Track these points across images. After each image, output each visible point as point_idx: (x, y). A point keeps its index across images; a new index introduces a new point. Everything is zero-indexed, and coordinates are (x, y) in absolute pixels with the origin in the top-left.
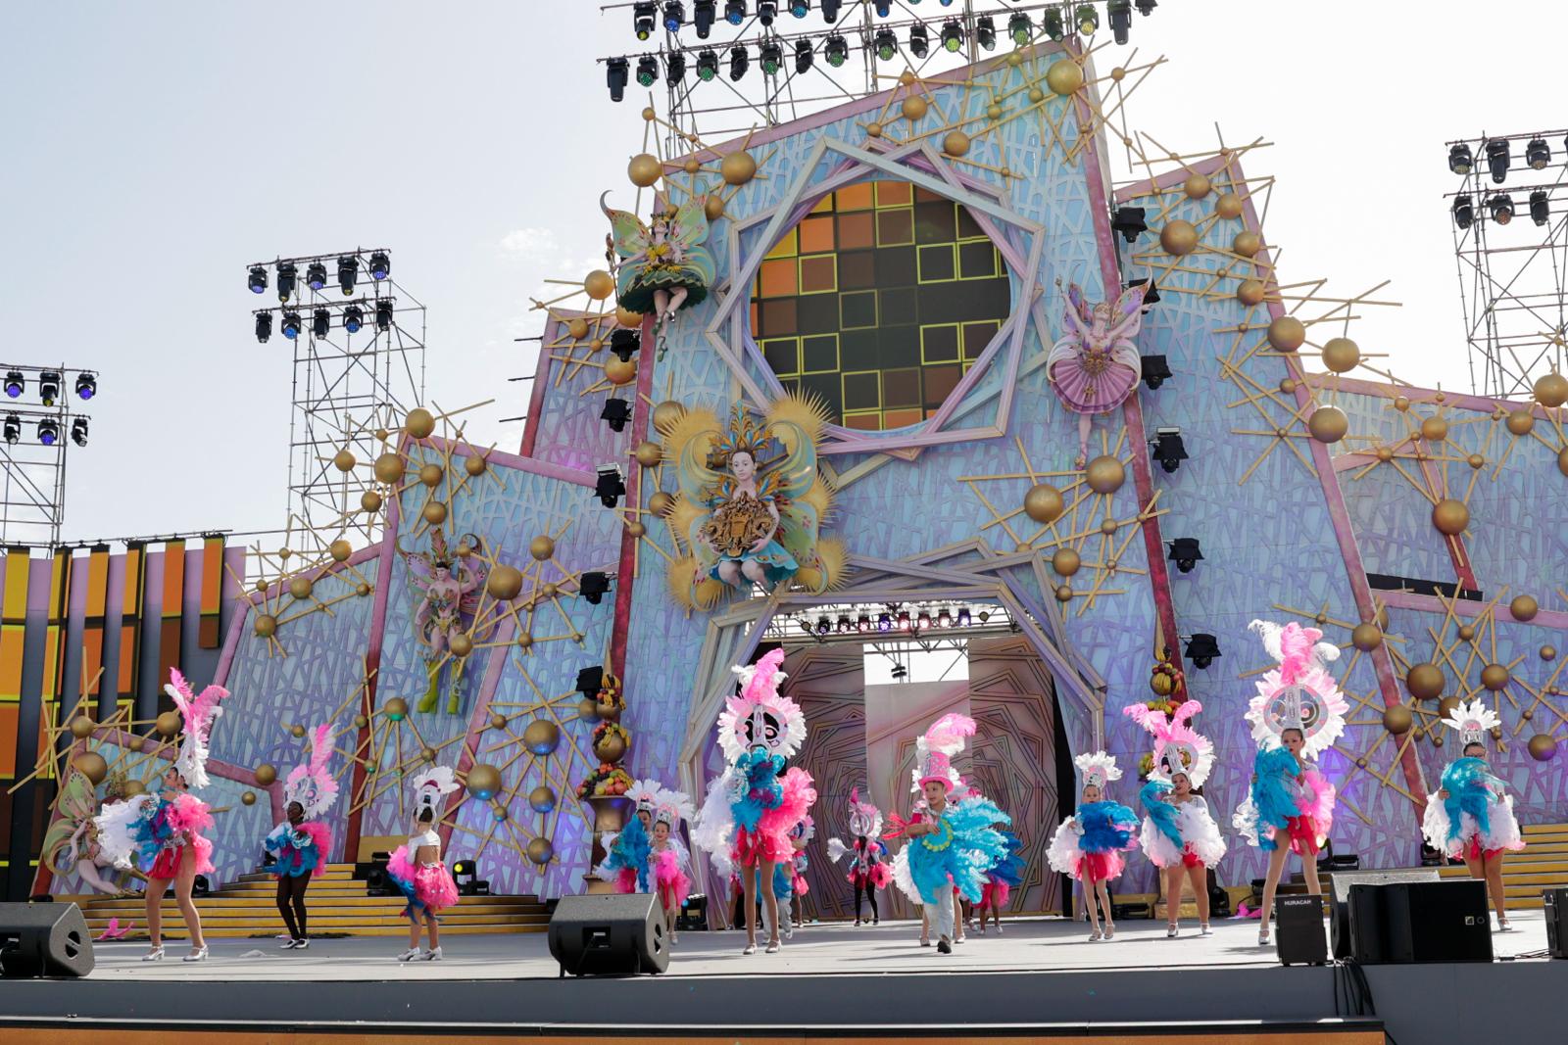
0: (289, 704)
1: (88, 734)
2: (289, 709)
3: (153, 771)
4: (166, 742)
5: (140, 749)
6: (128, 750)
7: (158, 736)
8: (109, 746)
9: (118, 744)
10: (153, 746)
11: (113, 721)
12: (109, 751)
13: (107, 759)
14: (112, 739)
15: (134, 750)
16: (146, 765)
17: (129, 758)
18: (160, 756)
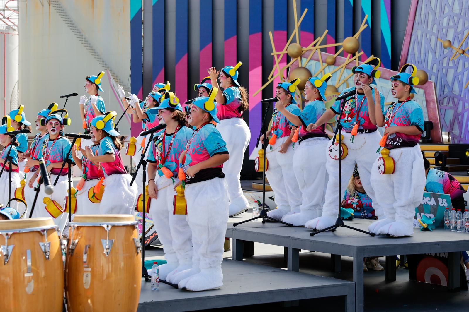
0: (451, 24)
1: (300, 55)
2: (451, 27)
3: (342, 78)
4: (350, 58)
5: (334, 63)
6: (326, 65)
7: (344, 54)
8: (313, 62)
9: (319, 61)
10: (342, 61)
11: (315, 45)
12: (313, 66)
13: (313, 72)
14: (315, 58)
15: (329, 64)
16: (339, 73)
17: (327, 69)
18: (347, 67)
